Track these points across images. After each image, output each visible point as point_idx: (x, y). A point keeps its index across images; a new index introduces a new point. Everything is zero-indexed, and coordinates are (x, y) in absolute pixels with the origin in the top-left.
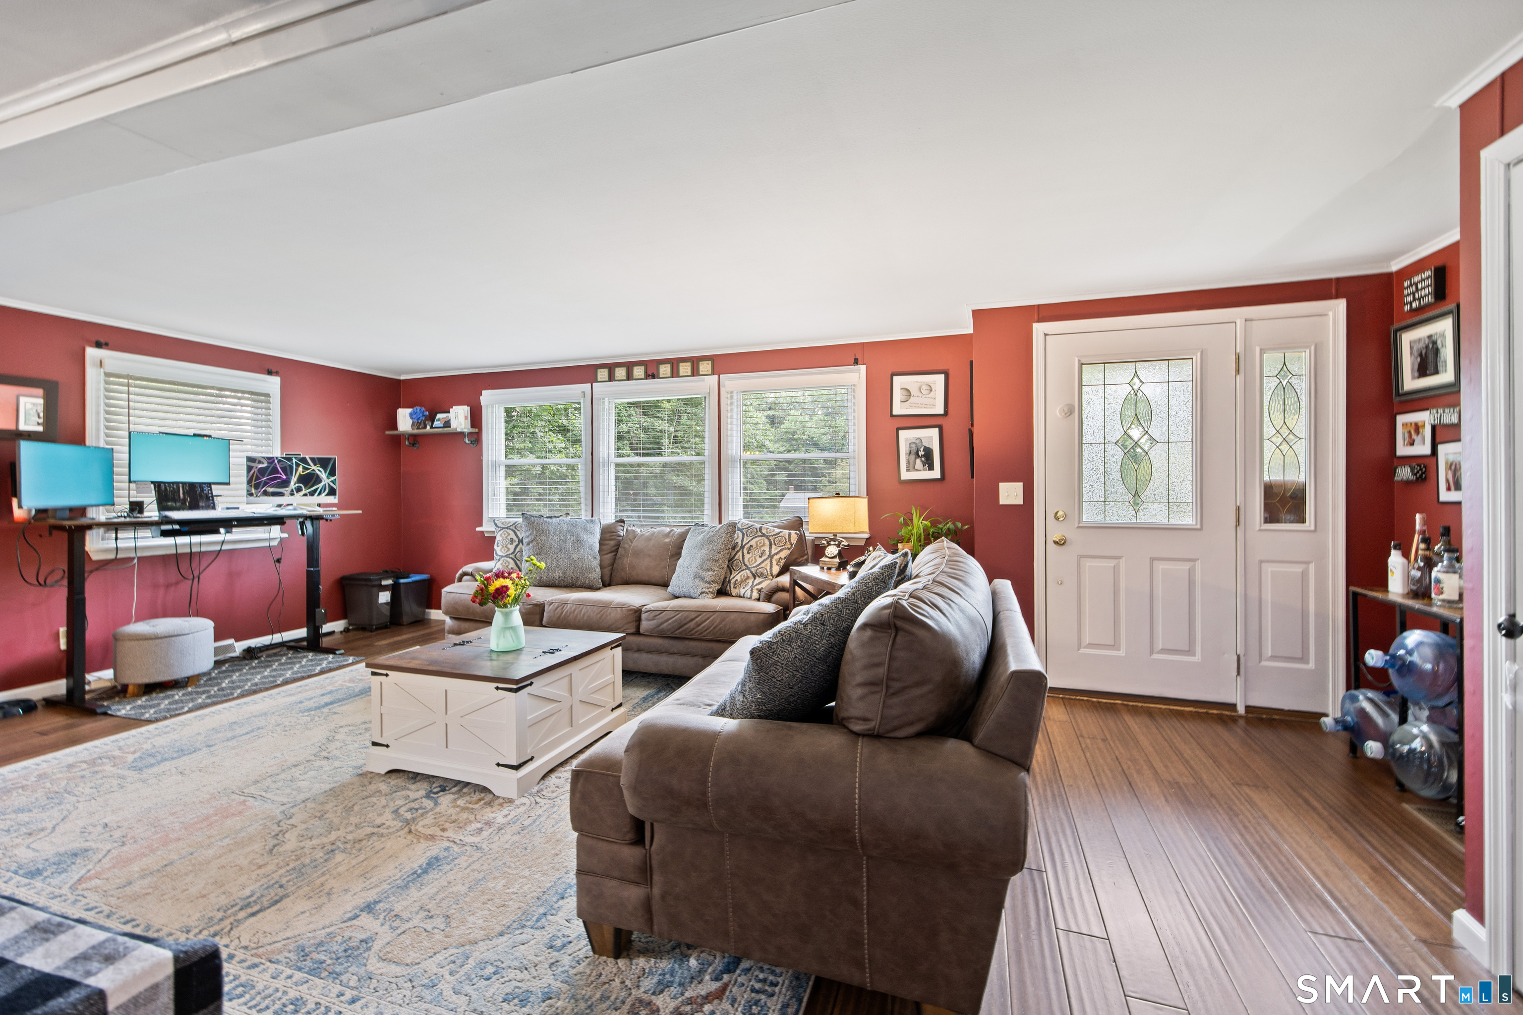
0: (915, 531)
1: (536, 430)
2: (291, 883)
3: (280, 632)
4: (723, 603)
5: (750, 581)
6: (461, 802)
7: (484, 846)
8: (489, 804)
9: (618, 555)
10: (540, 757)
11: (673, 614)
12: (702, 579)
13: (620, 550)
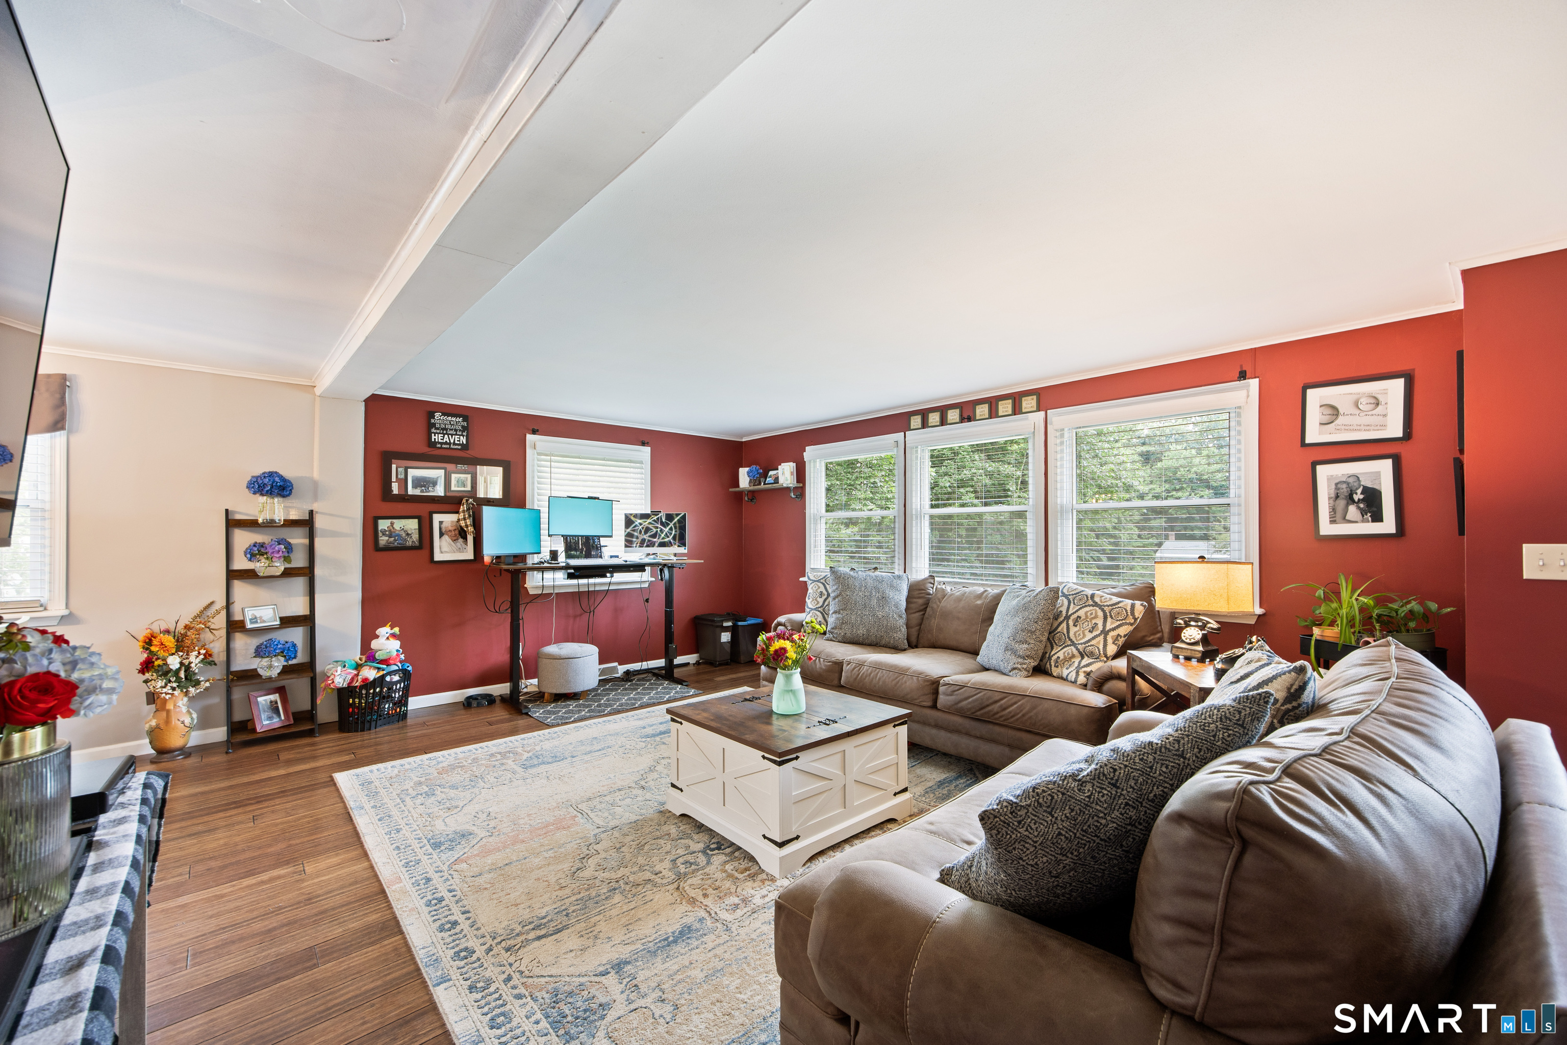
0: (1344, 611)
1: (877, 480)
2: (575, 914)
3: (646, 661)
4: (1039, 685)
5: (1077, 661)
6: (729, 867)
7: (733, 929)
8: (752, 877)
9: (926, 615)
10: (806, 837)
11: (973, 692)
12: (1014, 652)
13: (928, 609)
